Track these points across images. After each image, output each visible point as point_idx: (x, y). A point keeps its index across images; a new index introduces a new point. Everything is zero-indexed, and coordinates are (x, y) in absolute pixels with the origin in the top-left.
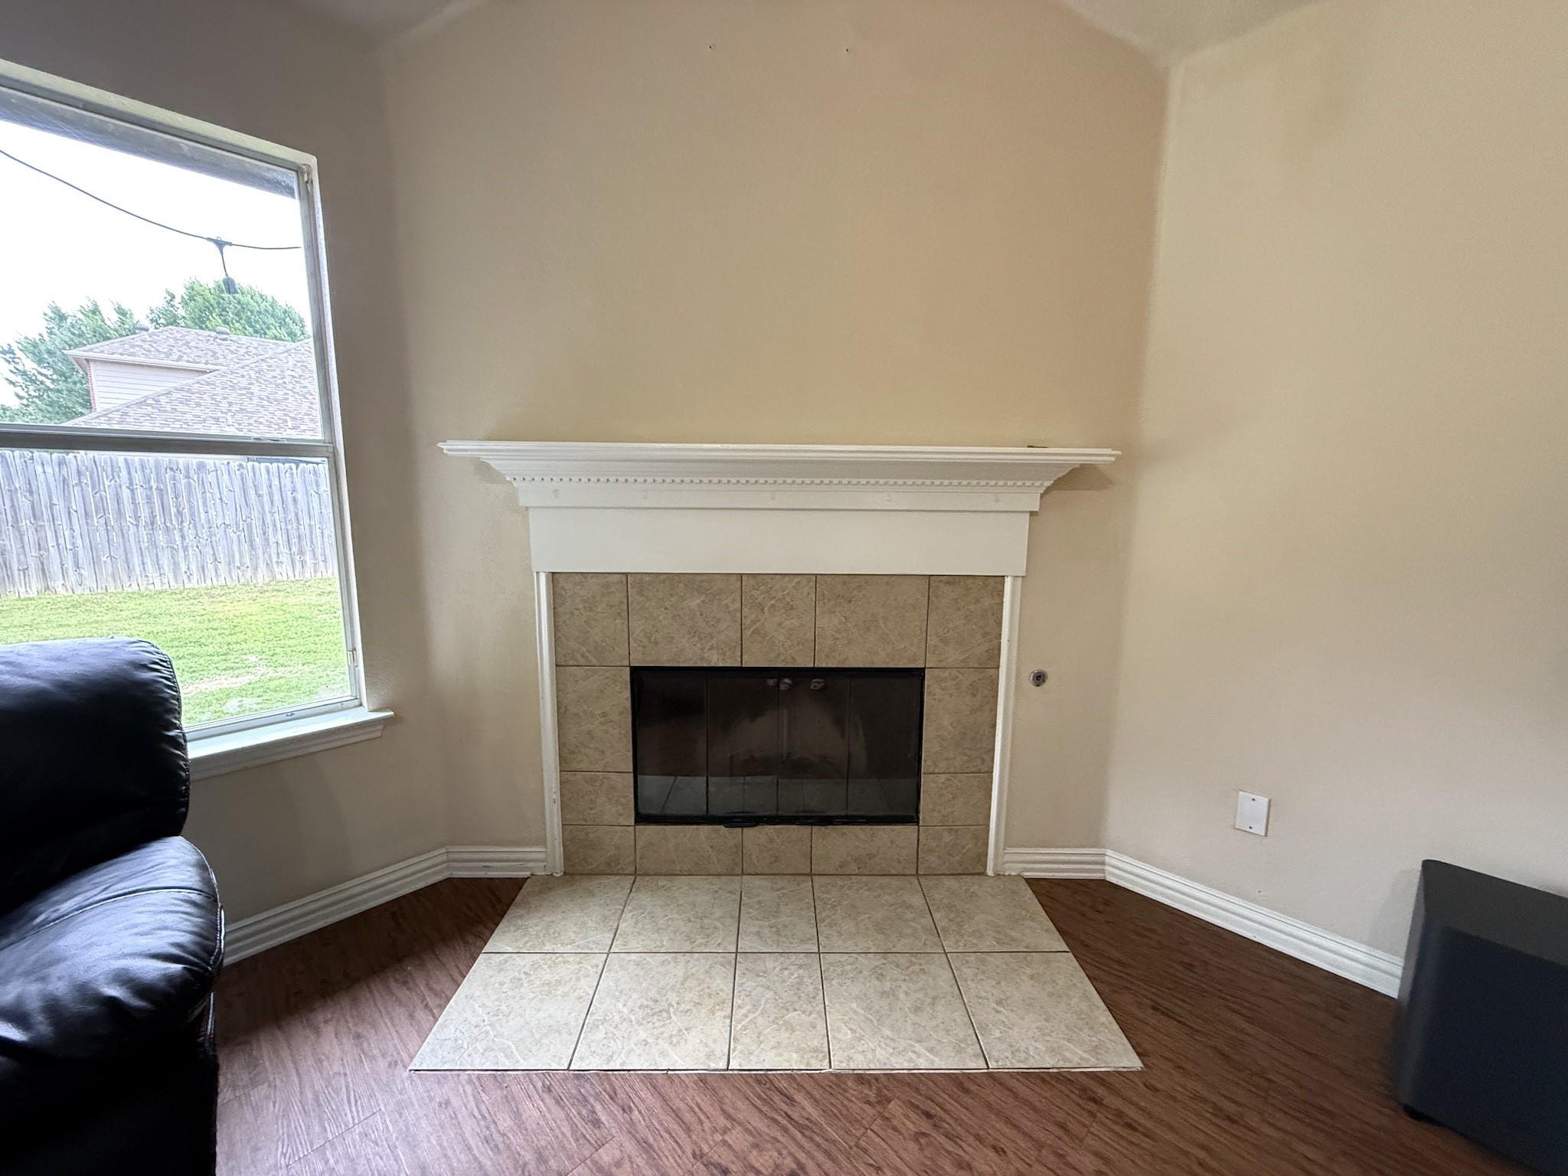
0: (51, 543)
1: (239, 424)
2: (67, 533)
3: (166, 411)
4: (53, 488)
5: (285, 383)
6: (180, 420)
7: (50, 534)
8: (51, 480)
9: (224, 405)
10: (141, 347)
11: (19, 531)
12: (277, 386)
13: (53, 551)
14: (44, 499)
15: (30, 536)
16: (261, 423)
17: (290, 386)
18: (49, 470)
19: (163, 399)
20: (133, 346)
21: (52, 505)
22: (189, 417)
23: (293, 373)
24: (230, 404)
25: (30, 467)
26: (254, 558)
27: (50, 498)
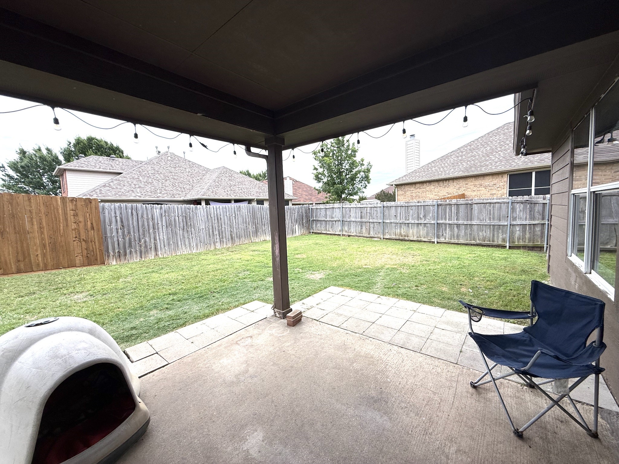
0: (158, 238)
1: (141, 192)
2: (162, 234)
3: (114, 188)
4: (158, 217)
5: (150, 176)
6: (120, 192)
7: (157, 234)
8: (158, 215)
9: (133, 186)
10: (84, 164)
11: (150, 234)
12: (148, 177)
13: (158, 240)
14: (156, 221)
15: (152, 236)
16: (148, 192)
17: (152, 177)
18: (157, 211)
19: (111, 184)
20: (82, 164)
21: (158, 223)
22: (123, 190)
23: (151, 172)
24: (135, 185)
25: (153, 210)
26: (210, 240)
27: (158, 222)
